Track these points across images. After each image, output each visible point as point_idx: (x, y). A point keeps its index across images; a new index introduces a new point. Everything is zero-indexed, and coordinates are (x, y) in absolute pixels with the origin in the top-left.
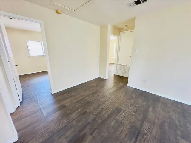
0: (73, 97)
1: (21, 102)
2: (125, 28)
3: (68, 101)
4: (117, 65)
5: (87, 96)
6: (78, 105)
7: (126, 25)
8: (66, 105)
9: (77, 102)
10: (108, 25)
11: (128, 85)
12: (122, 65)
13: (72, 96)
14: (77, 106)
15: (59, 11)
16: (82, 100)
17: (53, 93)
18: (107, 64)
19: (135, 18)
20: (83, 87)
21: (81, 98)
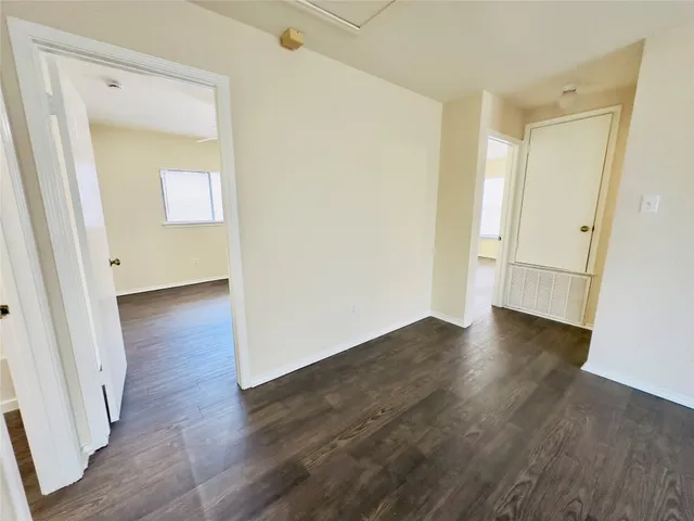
0: (335, 418)
1: (112, 425)
2: (564, 102)
3: (315, 440)
4: (509, 264)
5: (399, 420)
6: (368, 474)
7: (567, 88)
8: (307, 462)
9: (359, 452)
10: (485, 92)
11: (586, 367)
12: (535, 267)
13: (330, 409)
14: (364, 479)
15: (294, 36)
16: (378, 439)
17: (244, 387)
18: (473, 261)
19: (642, 43)
20: (373, 362)
21: (374, 426)
